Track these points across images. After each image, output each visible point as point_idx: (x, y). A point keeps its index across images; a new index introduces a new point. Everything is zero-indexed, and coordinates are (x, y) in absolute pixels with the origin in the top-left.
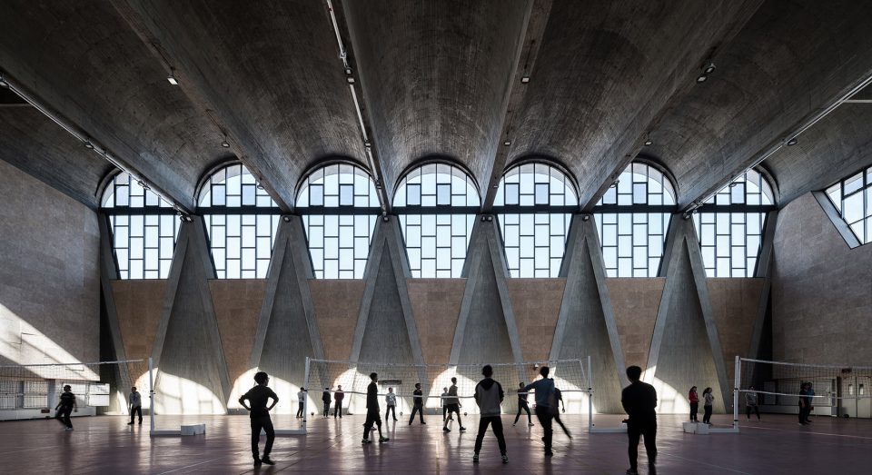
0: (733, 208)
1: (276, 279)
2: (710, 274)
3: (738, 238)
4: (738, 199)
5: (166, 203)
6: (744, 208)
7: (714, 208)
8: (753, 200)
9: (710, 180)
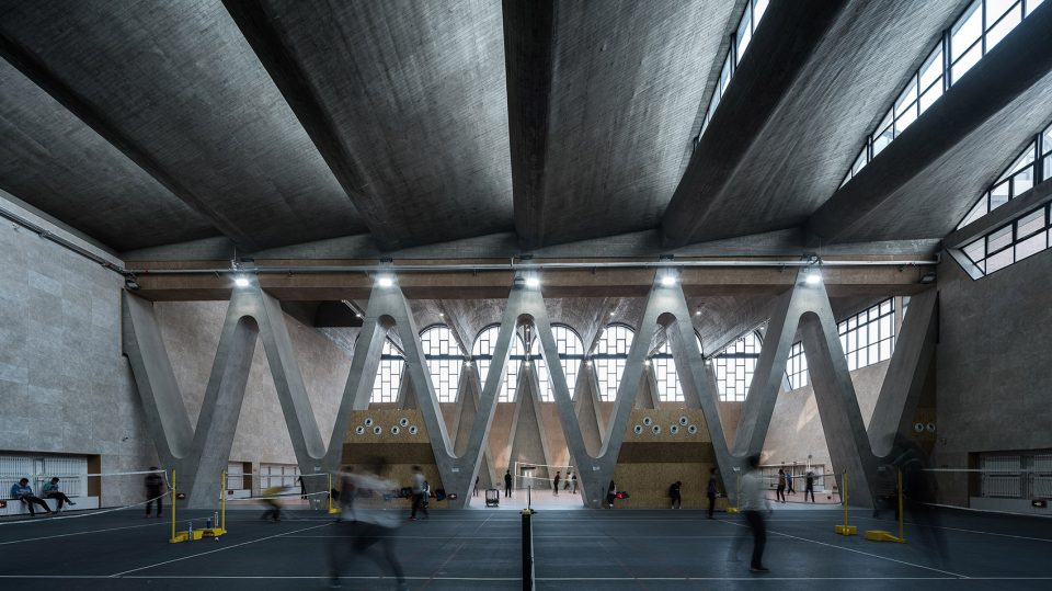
0: (737, 355)
1: (461, 403)
2: (723, 399)
3: (740, 375)
4: (740, 350)
5: (394, 353)
6: (743, 355)
7: (727, 356)
8: (749, 350)
9: (724, 339)
